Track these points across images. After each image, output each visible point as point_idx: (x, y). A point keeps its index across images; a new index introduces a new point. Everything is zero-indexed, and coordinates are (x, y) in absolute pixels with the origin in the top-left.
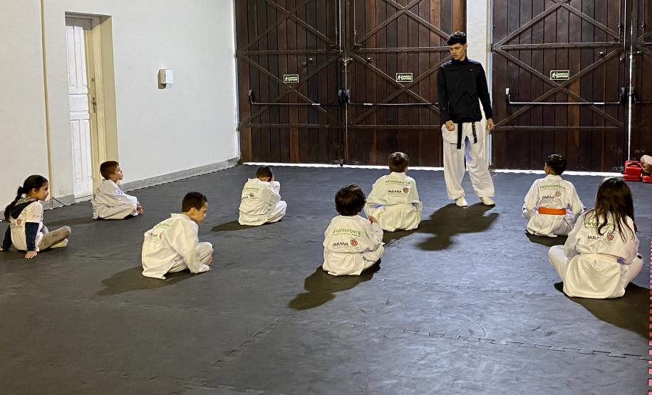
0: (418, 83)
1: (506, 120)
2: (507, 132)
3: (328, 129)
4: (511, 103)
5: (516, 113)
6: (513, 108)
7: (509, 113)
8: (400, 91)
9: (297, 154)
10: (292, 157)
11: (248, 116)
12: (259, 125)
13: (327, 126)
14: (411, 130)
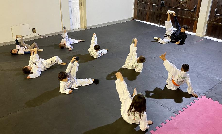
0: (187, 2)
1: (214, 20)
2: (213, 24)
3: (157, 13)
4: (216, 14)
5: (217, 18)
6: (217, 16)
7: (215, 18)
8: (180, 4)
9: (148, 19)
10: (147, 20)
11: (137, 5)
12: (139, 8)
13: (157, 12)
14: (182, 18)
